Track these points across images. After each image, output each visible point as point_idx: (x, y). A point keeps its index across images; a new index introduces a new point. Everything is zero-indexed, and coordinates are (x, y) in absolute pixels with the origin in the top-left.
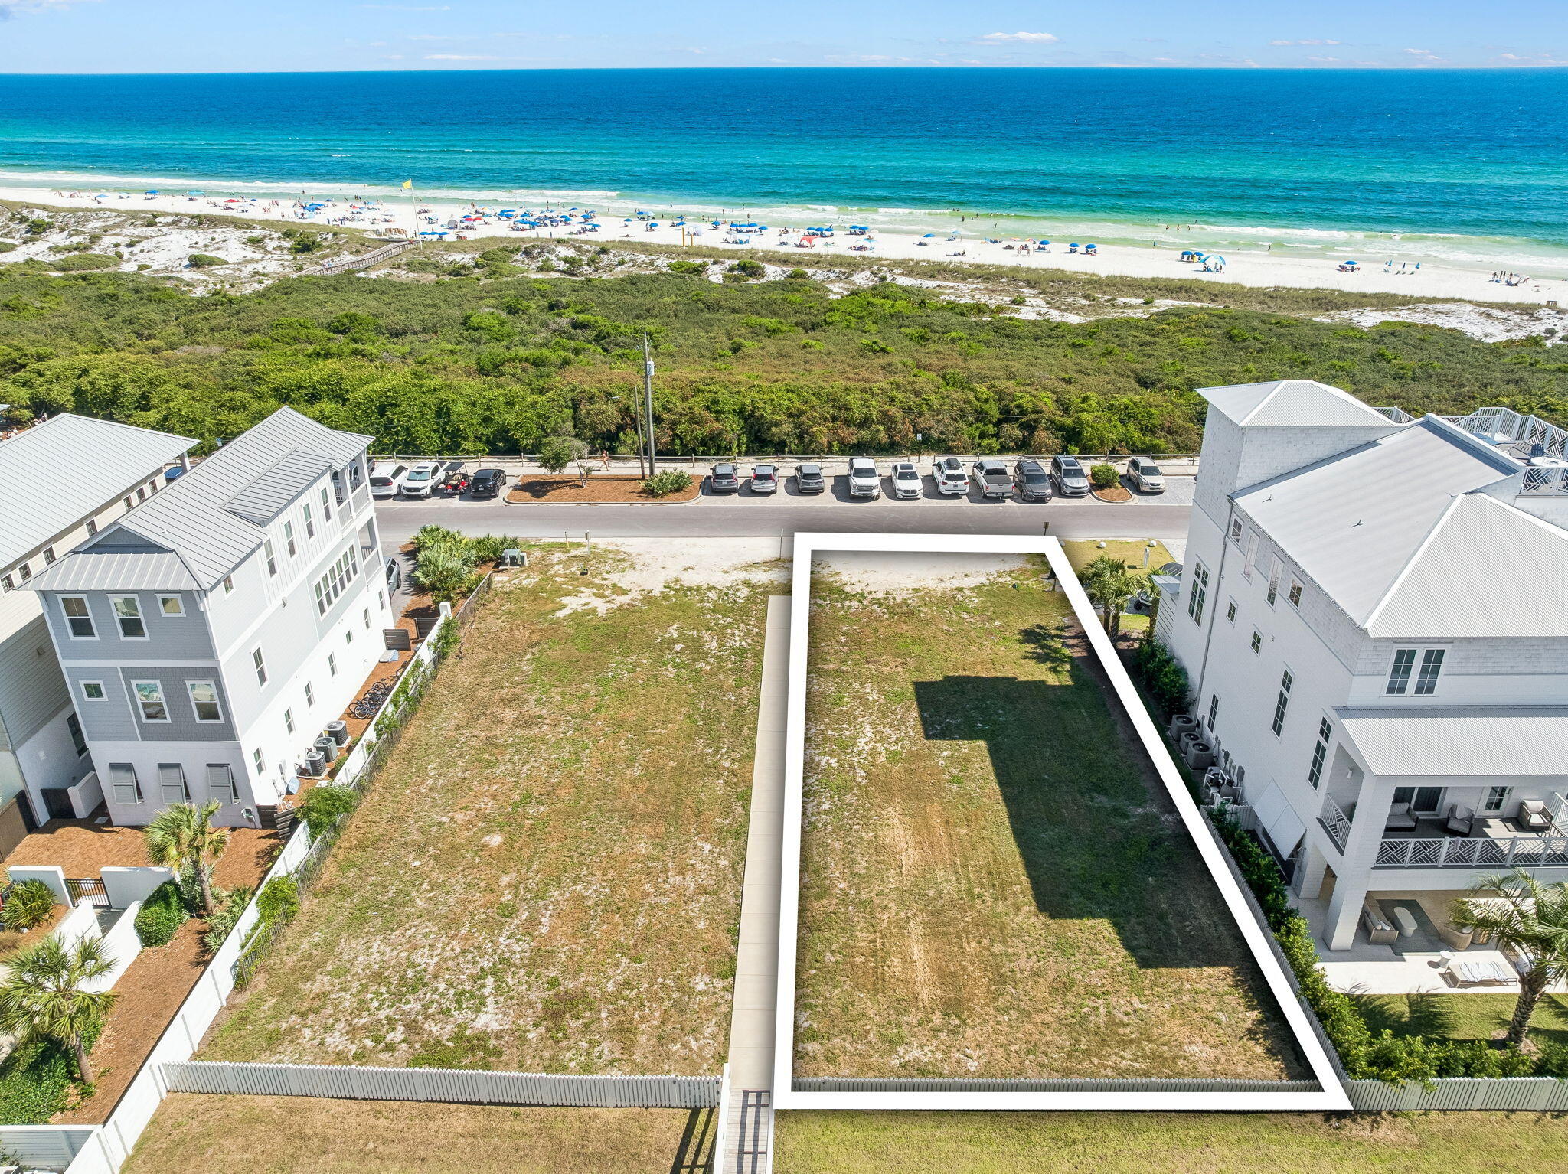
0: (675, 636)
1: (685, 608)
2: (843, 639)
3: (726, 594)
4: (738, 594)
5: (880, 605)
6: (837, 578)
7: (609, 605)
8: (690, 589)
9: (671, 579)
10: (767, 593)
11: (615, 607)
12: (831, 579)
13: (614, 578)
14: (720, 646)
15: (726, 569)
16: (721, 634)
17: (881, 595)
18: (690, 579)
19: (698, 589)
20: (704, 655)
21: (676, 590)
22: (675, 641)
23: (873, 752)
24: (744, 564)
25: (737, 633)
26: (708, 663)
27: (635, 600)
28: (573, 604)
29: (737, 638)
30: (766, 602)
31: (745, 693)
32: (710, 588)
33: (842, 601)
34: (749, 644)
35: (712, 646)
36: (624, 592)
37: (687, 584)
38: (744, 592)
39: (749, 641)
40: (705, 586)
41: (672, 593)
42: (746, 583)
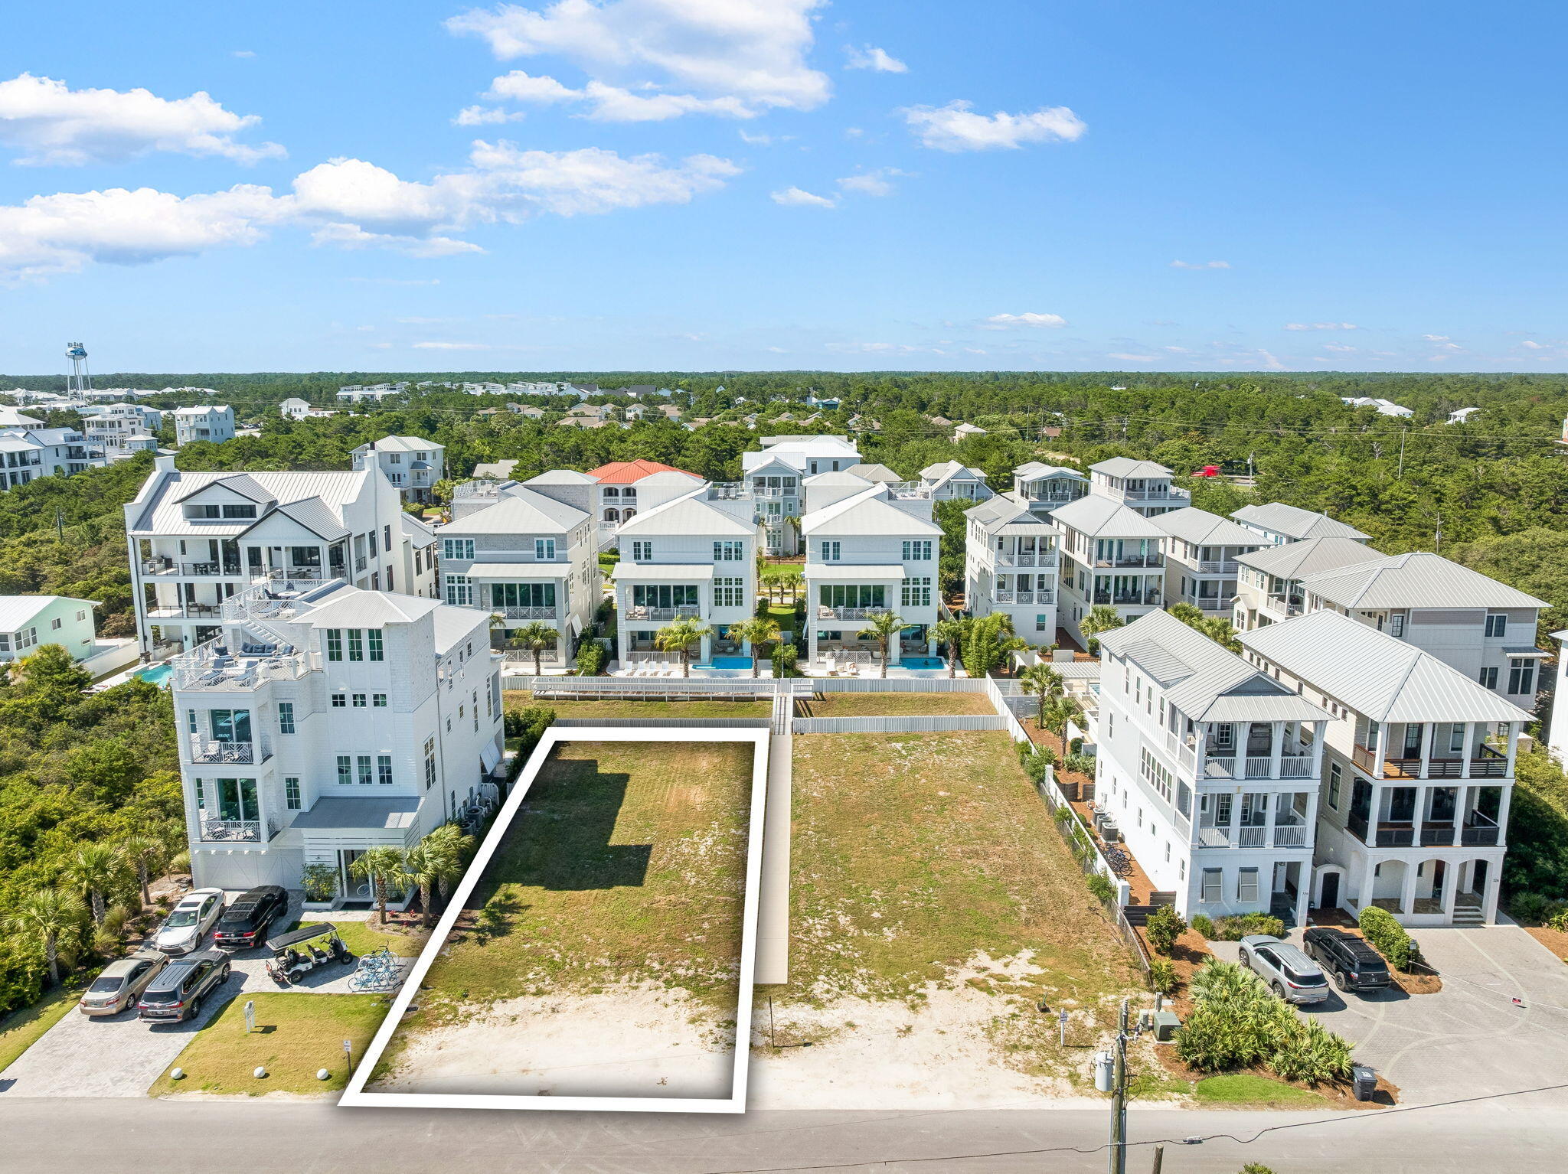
0: (885, 929)
1: (888, 968)
2: (706, 925)
3: (842, 988)
4: (827, 986)
5: (651, 971)
6: (696, 1011)
7: (977, 963)
8: (892, 996)
9: (923, 1010)
10: (789, 988)
11: (970, 962)
12: (703, 1009)
13: (999, 1006)
14: (834, 920)
15: (851, 1033)
16: (838, 934)
17: (648, 982)
18: (895, 1012)
19: (880, 996)
20: (849, 910)
21: (909, 992)
22: (883, 922)
23: (702, 836)
24: (826, 1041)
25: (819, 933)
26: (843, 903)
27: (953, 972)
28: (1022, 966)
29: (818, 927)
30: (792, 976)
31: (803, 879)
32: (865, 996)
33: (696, 976)
34: (805, 920)
35: (843, 920)
36: (971, 983)
37: (897, 1003)
38: (819, 988)
39: (805, 924)
40: (872, 999)
41: (912, 987)
42: (819, 1005)
